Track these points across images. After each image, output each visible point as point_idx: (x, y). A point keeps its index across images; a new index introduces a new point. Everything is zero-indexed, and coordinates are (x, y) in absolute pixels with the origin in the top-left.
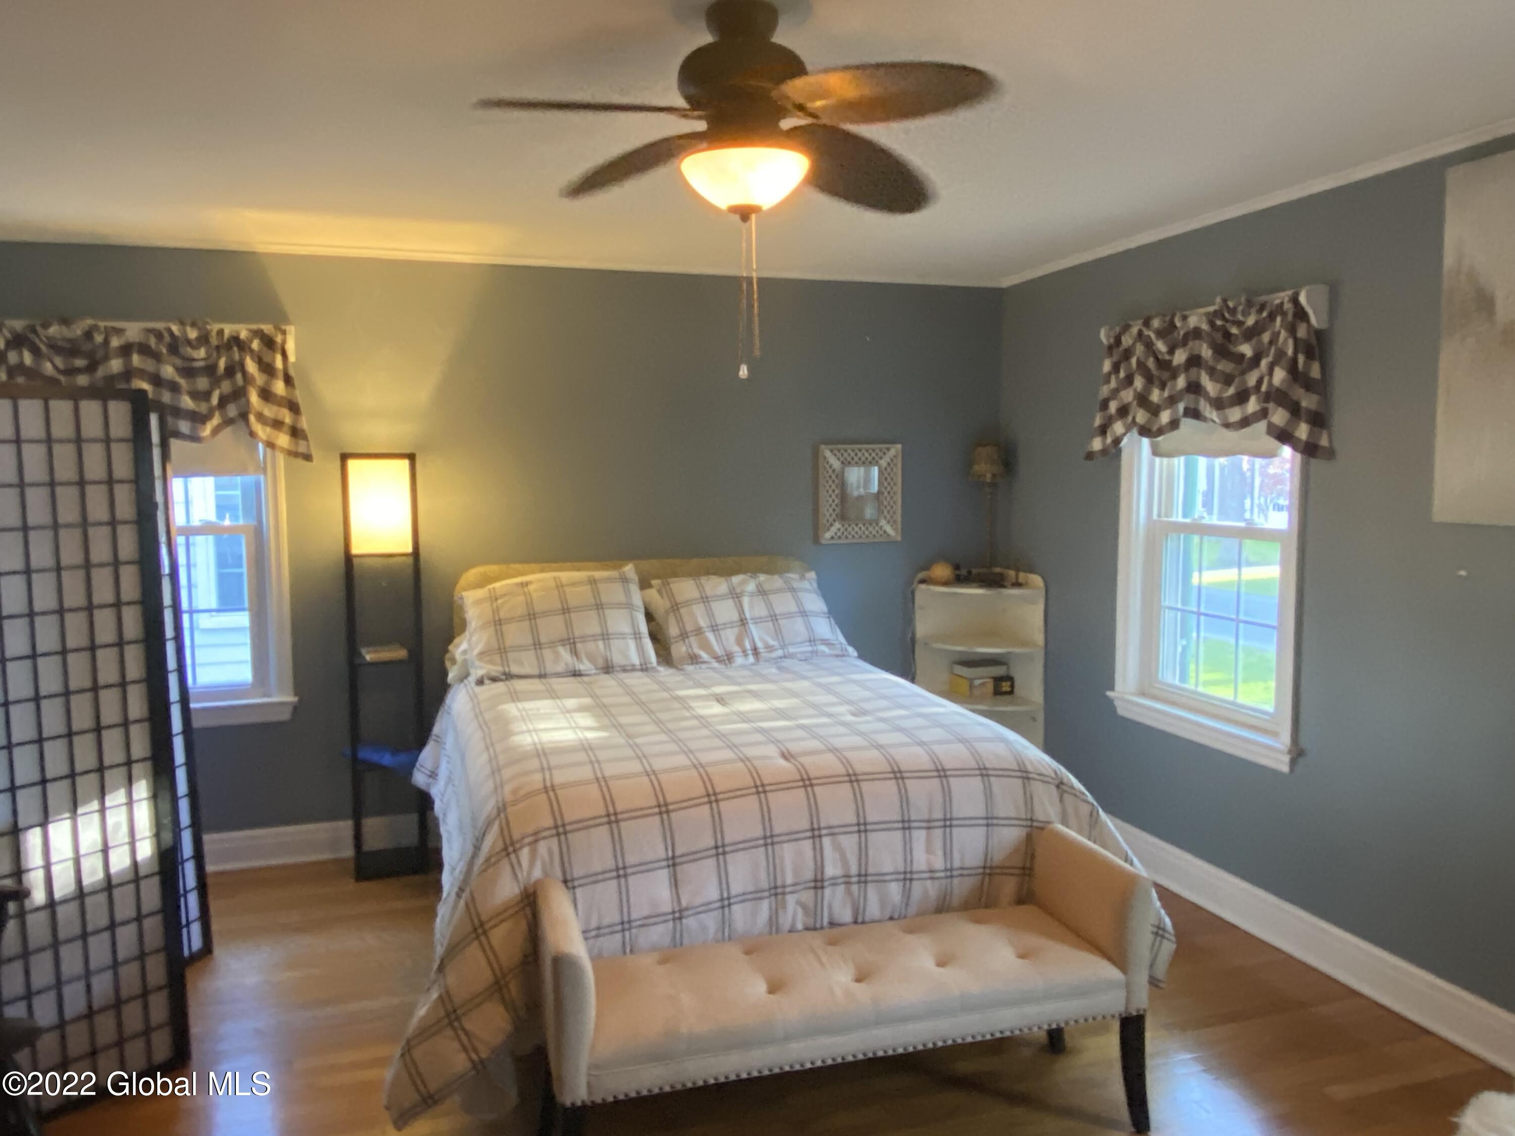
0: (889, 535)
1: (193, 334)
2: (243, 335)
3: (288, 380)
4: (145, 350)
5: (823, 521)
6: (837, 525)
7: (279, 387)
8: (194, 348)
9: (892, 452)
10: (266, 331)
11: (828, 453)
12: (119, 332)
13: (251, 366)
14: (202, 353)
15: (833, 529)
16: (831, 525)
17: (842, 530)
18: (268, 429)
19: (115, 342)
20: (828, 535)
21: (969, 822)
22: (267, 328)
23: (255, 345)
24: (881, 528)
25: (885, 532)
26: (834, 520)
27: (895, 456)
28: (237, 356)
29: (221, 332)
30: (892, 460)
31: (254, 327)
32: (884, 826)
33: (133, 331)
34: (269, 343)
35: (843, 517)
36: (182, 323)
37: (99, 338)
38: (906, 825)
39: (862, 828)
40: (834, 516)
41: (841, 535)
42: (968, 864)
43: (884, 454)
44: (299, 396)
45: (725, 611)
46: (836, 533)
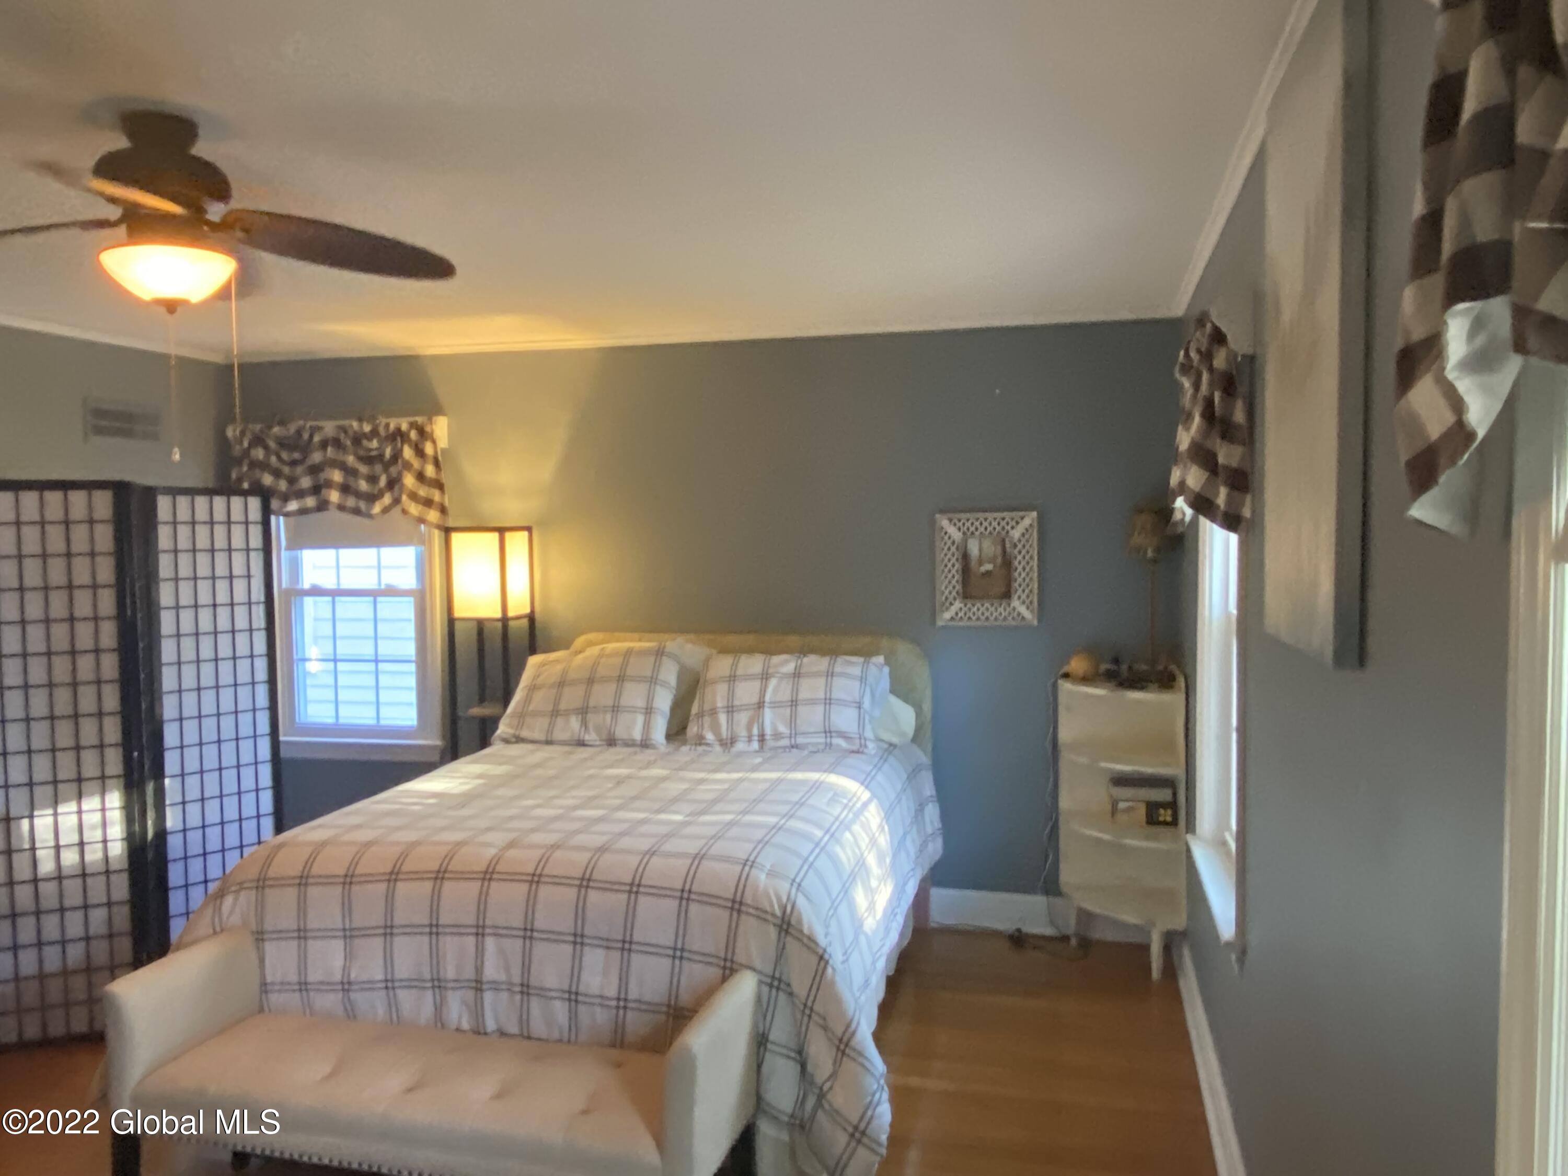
0: (1023, 618)
1: (367, 428)
2: (404, 427)
3: (437, 463)
4: (337, 443)
5: (940, 598)
6: (958, 605)
7: (430, 471)
8: (370, 439)
9: (1027, 522)
10: (419, 423)
11: (945, 523)
12: (319, 429)
13: (408, 453)
14: (375, 444)
15: (954, 609)
16: (951, 604)
17: (964, 609)
18: (420, 507)
19: (317, 439)
20: (947, 615)
21: (652, 949)
22: (420, 420)
23: (413, 435)
24: (1014, 609)
25: (1019, 614)
26: (955, 599)
27: (1031, 525)
28: (399, 444)
29: (387, 426)
30: (1027, 530)
31: (412, 419)
32: (554, 937)
33: (329, 428)
34: (422, 432)
35: (967, 595)
36: (360, 420)
37: (306, 436)
38: (578, 940)
39: (528, 933)
40: (954, 593)
41: (963, 616)
42: (647, 997)
43: (1017, 523)
44: (445, 478)
45: (746, 692)
46: (957, 614)
